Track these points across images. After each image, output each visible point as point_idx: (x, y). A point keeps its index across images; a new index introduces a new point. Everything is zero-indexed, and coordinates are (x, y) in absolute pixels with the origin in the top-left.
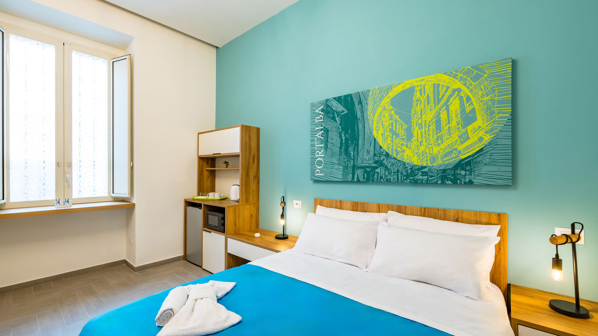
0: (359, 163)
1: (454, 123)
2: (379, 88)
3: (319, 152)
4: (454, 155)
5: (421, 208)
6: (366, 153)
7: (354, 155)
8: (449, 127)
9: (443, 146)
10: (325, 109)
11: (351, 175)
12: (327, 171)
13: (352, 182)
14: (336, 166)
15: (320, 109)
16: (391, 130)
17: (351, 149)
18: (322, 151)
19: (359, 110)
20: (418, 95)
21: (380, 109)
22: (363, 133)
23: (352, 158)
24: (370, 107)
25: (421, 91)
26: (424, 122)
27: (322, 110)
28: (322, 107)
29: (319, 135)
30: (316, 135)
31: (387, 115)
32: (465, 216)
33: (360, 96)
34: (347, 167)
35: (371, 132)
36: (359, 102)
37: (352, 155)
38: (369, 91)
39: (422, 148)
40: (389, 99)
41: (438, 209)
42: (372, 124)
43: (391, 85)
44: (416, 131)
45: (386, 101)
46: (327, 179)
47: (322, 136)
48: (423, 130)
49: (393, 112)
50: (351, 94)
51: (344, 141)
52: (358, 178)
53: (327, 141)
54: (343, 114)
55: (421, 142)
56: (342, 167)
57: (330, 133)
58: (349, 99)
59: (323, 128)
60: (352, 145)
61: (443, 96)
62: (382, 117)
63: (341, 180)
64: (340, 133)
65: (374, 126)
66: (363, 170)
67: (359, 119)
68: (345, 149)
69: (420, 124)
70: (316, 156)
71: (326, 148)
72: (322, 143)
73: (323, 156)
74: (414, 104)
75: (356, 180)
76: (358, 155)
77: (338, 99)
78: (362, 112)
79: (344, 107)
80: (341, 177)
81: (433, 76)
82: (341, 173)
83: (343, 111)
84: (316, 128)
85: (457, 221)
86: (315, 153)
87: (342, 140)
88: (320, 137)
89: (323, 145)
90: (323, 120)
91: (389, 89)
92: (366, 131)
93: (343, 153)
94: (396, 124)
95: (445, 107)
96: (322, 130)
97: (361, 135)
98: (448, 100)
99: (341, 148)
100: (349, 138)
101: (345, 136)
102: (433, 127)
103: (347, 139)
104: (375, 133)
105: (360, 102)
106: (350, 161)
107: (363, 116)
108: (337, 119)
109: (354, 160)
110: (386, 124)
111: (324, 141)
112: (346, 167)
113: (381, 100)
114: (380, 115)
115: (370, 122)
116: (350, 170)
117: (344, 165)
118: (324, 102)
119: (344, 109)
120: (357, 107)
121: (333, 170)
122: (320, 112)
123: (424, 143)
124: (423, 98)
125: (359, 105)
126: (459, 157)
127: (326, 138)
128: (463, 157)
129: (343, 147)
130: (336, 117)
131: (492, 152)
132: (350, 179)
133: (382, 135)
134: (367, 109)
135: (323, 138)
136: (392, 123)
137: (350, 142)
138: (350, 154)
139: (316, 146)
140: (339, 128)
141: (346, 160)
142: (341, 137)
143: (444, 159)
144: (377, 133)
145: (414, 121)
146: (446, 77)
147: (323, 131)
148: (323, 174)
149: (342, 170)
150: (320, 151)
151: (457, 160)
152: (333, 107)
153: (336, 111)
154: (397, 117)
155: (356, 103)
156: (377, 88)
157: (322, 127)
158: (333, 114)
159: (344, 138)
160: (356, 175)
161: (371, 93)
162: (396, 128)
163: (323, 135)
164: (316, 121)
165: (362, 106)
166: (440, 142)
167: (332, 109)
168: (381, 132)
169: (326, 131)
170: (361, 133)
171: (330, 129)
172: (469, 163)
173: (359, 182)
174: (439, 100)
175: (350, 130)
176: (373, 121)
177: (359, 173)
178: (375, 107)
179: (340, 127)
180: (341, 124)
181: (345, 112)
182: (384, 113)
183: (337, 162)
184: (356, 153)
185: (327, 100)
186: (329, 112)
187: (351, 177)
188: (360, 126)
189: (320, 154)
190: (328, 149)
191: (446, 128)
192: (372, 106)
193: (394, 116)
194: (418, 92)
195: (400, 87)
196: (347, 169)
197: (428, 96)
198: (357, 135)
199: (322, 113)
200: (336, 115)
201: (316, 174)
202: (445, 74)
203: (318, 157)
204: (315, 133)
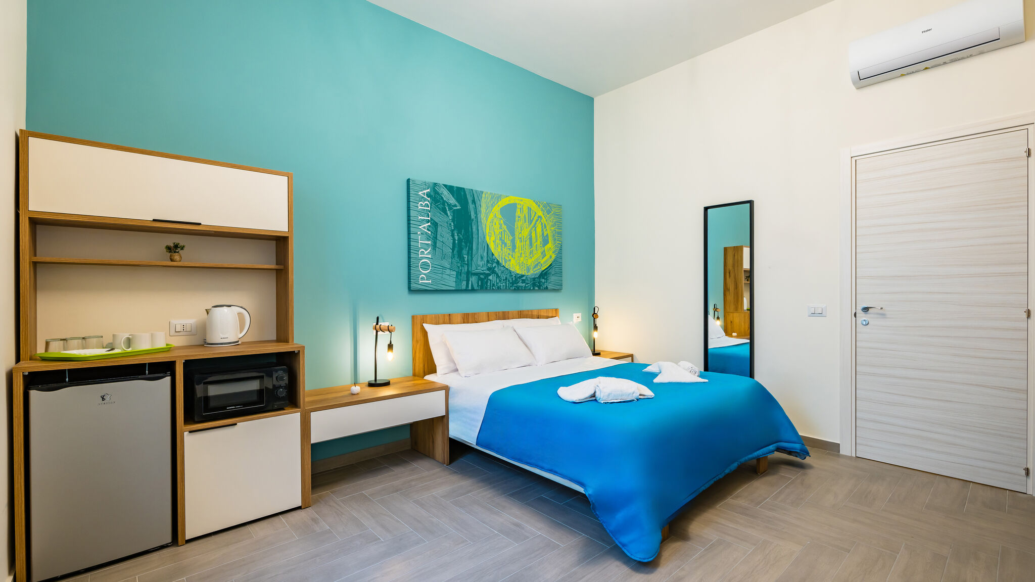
0: (473, 270)
1: (539, 243)
2: (491, 193)
3: (424, 251)
4: (539, 267)
5: (518, 311)
6: (479, 258)
7: (468, 259)
8: (536, 245)
9: (533, 259)
10: (432, 194)
11: (465, 283)
12: (437, 277)
13: (466, 291)
14: (448, 272)
15: (425, 191)
16: (501, 239)
17: (464, 252)
18: (429, 251)
19: (472, 209)
20: (519, 213)
21: (491, 216)
22: (477, 236)
23: (466, 262)
24: (483, 210)
25: (520, 209)
26: (523, 237)
27: (428, 195)
28: (429, 190)
29: (424, 228)
30: (420, 227)
31: (497, 223)
32: (542, 314)
33: (473, 194)
34: (461, 273)
35: (484, 237)
36: (472, 201)
37: (466, 259)
38: (482, 192)
39: (522, 259)
40: (499, 209)
41: (528, 311)
42: (485, 229)
43: (501, 195)
44: (518, 244)
45: (496, 209)
46: (436, 288)
47: (428, 229)
48: (522, 244)
49: (502, 222)
50: (464, 188)
51: (456, 241)
52: (472, 285)
53: (436, 238)
54: (455, 208)
55: (521, 254)
56: (455, 273)
57: (439, 229)
58: (462, 193)
59: (429, 219)
60: (466, 248)
61: (533, 219)
62: (494, 224)
63: (454, 289)
64: (452, 231)
65: (487, 231)
66: (477, 277)
67: (473, 220)
68: (458, 252)
69: (520, 238)
70: (420, 256)
71: (434, 246)
72: (428, 240)
73: (430, 256)
74: (517, 219)
75: (470, 288)
76: (472, 260)
77: (450, 188)
78: (476, 213)
79: (457, 200)
80: (454, 284)
81: (528, 199)
82: (454, 280)
83: (455, 206)
84: (420, 217)
85: (538, 318)
86: (419, 251)
87: (454, 240)
88: (426, 231)
89: (430, 242)
90: (429, 209)
91: (499, 198)
92: (480, 235)
93: (456, 256)
94: (504, 233)
95: (534, 228)
96: (428, 221)
97: (475, 238)
98: (535, 224)
99: (453, 250)
100: (463, 239)
101: (458, 235)
102: (528, 242)
103: (459, 239)
104: (487, 238)
105: (474, 202)
106: (463, 266)
107: (476, 217)
108: (448, 212)
109: (468, 265)
110: (497, 232)
111: (432, 237)
112: (459, 274)
113: (493, 206)
114: (492, 222)
115: (484, 226)
116: (464, 276)
117: (457, 270)
118: (431, 185)
119: (457, 204)
120: (471, 206)
121: (444, 276)
122: (425, 197)
123: (523, 255)
124: (522, 216)
125: (472, 204)
126: (541, 268)
127: (434, 234)
128: (543, 269)
129: (456, 249)
130: (448, 210)
131: (555, 266)
132: (464, 287)
133: (494, 242)
134: (480, 212)
135: (430, 233)
136: (502, 232)
137: (463, 244)
138: (464, 258)
139: (420, 242)
140: (450, 224)
141: (459, 265)
142: (453, 236)
143: (534, 270)
144: (490, 239)
145: (517, 234)
146: (534, 204)
147: (429, 224)
148: (430, 281)
149: (455, 276)
150: (426, 250)
151: (541, 270)
152: (443, 196)
153: (447, 202)
154: (505, 227)
155: (470, 201)
156: (489, 193)
157: (429, 217)
158: (444, 204)
159: (456, 238)
160: (470, 282)
161: (483, 196)
162: (504, 238)
163: (430, 229)
164: (419, 207)
165: (476, 206)
166: (531, 255)
167: (442, 198)
168: (493, 238)
169: (435, 225)
170: (475, 236)
171: (439, 223)
172: (546, 274)
173: (473, 290)
174: (531, 221)
175: (463, 230)
176: (486, 225)
177: (473, 279)
178: (487, 211)
179: (452, 224)
180: (453, 220)
181: (458, 208)
182: (495, 221)
183: (448, 266)
184: (470, 257)
185: (435, 184)
186: (439, 201)
187: (465, 284)
188: (474, 228)
189: (426, 253)
190: (437, 249)
191: (535, 245)
192: (485, 210)
193: (503, 225)
194: (519, 210)
195: (507, 199)
196: (461, 275)
197: (525, 215)
198: (471, 237)
199: (429, 199)
200: (447, 207)
201: (420, 281)
202: (534, 201)
203: (422, 258)
204: (419, 224)
